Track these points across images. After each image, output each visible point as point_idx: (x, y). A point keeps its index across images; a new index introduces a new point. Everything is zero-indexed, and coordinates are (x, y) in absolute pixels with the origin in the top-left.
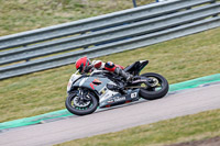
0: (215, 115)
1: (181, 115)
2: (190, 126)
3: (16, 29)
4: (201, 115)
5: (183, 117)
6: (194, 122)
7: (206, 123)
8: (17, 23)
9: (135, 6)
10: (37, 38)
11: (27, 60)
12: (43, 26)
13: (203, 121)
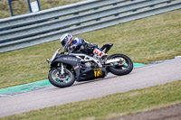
0: (77, 106)
1: (49, 106)
2: (57, 115)
4: (65, 106)
5: (51, 108)
6: (60, 112)
7: (70, 112)
9: (13, 15)
13: (67, 111)
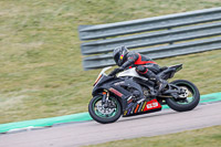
3: (161, 11)
8: (162, 6)
10: (181, 22)
11: (171, 43)
12: (188, 10)
